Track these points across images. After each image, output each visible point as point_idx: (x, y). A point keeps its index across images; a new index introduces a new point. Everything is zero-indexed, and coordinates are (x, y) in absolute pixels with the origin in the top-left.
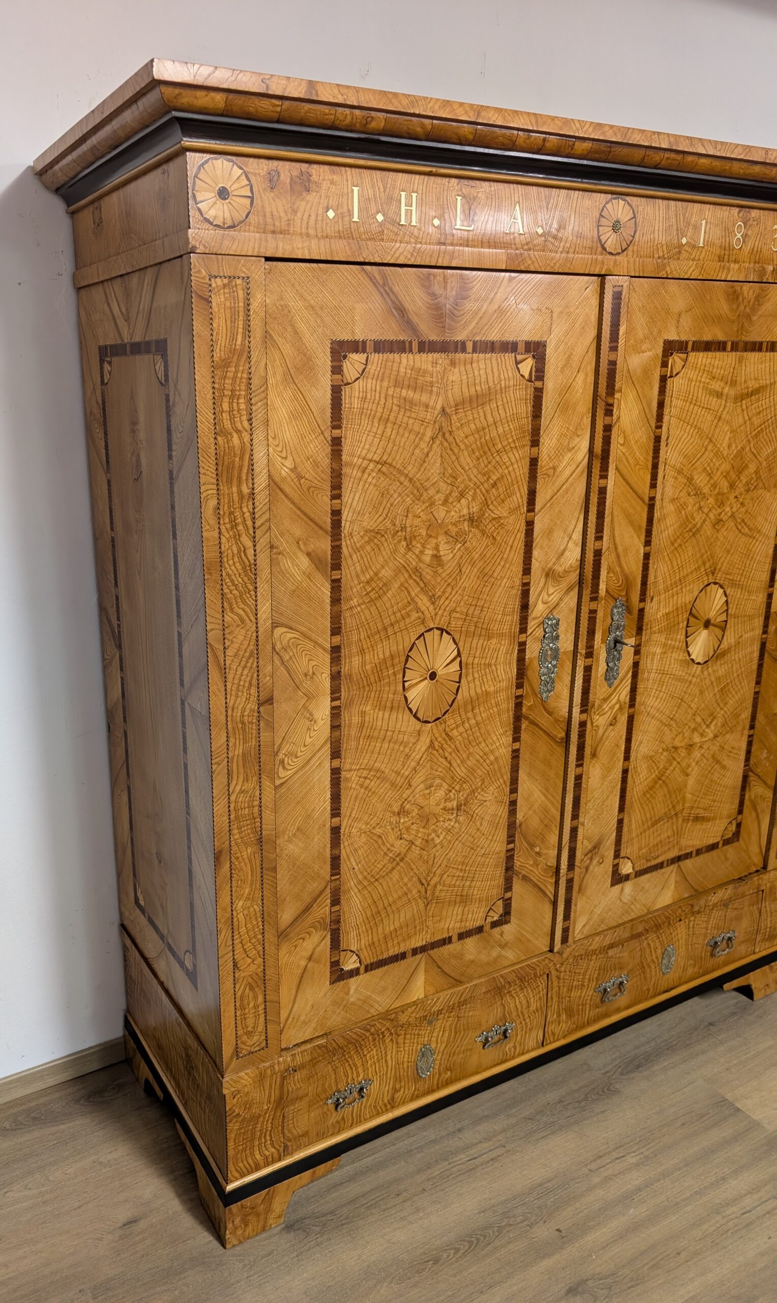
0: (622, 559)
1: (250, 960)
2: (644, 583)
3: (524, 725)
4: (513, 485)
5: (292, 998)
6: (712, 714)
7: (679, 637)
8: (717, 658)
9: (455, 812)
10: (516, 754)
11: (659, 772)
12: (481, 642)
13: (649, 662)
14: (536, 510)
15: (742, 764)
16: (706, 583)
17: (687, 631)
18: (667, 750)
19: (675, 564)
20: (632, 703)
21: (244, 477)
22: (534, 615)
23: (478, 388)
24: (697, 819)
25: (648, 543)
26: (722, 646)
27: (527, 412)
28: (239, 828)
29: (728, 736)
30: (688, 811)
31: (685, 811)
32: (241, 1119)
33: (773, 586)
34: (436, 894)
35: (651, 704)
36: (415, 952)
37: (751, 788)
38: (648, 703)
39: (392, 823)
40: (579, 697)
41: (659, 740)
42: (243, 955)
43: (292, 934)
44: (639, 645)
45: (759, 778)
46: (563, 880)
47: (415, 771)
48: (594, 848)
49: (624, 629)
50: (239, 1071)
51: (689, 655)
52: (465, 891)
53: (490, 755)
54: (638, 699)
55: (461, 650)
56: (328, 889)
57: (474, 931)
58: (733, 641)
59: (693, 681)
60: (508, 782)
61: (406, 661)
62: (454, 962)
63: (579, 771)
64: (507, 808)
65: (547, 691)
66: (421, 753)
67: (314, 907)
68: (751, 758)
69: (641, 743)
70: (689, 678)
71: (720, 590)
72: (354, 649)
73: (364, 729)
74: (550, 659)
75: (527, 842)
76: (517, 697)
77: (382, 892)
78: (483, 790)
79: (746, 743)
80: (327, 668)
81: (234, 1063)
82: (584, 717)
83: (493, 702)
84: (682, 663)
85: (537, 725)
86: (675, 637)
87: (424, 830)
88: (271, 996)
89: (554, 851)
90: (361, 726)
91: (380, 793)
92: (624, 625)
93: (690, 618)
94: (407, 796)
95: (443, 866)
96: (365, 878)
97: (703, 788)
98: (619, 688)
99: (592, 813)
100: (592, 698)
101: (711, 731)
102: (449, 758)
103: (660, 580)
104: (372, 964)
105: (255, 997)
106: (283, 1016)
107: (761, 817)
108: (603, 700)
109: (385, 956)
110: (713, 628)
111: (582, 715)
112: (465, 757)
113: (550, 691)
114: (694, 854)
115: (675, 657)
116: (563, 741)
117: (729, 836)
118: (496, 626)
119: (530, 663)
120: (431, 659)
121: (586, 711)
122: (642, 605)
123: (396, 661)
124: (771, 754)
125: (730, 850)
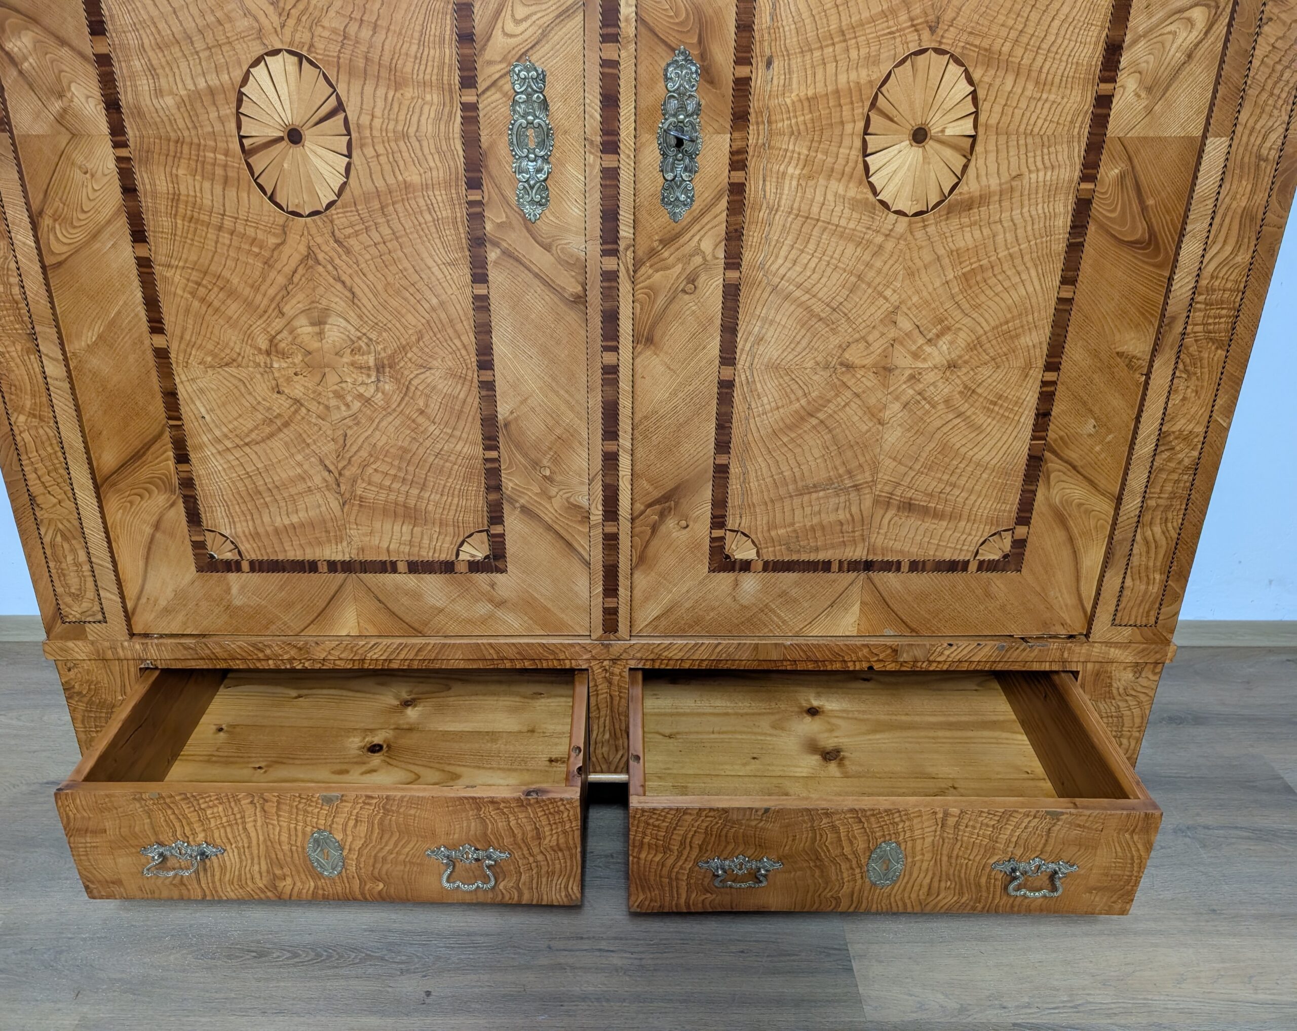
1: (55, 501)
2: (745, 27)
3: (493, 255)
5: (141, 571)
6: (941, 321)
7: (843, 151)
8: (950, 209)
9: (374, 374)
10: (482, 304)
11: (809, 403)
12: (381, 92)
13: (770, 187)
15: (1027, 433)
16: (914, 47)
17: (865, 142)
18: (826, 367)
20: (733, 261)
22: (489, 54)
24: (908, 507)
26: (963, 188)
29: (986, 371)
30: (887, 488)
31: (879, 486)
32: (86, 699)
33: (1113, 80)
34: (359, 493)
35: (782, 271)
36: (333, 566)
37: (1052, 483)
38: (774, 268)
39: (258, 365)
40: (595, 224)
41: (804, 343)
42: (42, 490)
43: (122, 485)
44: (743, 151)
45: (1074, 468)
46: (597, 534)
47: (286, 291)
48: (666, 498)
49: (697, 111)
50: (68, 638)
51: (875, 193)
52: (412, 502)
53: (428, 294)
54: (747, 256)
55: (344, 99)
56: (167, 437)
57: (437, 566)
58: (994, 183)
59: (890, 245)
60: (473, 349)
61: (240, 102)
62: (405, 600)
63: (609, 358)
64: (475, 390)
65: (532, 202)
66: (293, 264)
67: (149, 456)
68: (1052, 426)
69: (760, 340)
70: (879, 239)
71: (953, 67)
72: (137, 64)
73: (182, 206)
74: (532, 145)
75: (525, 455)
76: (471, 204)
77: (260, 465)
78: (421, 349)
79: (1036, 395)
80: (95, 90)
81: (59, 628)
82: (610, 263)
83: (421, 202)
84: (855, 204)
85: (517, 260)
86: (834, 149)
87: (320, 388)
88: (98, 557)
89: (582, 483)
90: (175, 198)
91: (230, 312)
92: (699, 105)
93: (874, 116)
94: (278, 328)
95: (364, 454)
96: (226, 436)
97: (924, 455)
98: (697, 227)
99: (655, 440)
100: (625, 232)
101: (940, 352)
102: (348, 282)
103: (788, 26)
104: (261, 562)
105: (73, 550)
106: (131, 591)
107: (1080, 543)
108: (661, 241)
109: (281, 557)
110: (937, 146)
111: (606, 260)
112: (380, 287)
113: (539, 204)
114: (905, 567)
115: (841, 191)
116: (580, 300)
117: (997, 558)
118: (409, 66)
119: (492, 145)
120: (287, 106)
121: (614, 253)
122: (743, 71)
123: (220, 99)
124: (1110, 431)
125: (998, 582)
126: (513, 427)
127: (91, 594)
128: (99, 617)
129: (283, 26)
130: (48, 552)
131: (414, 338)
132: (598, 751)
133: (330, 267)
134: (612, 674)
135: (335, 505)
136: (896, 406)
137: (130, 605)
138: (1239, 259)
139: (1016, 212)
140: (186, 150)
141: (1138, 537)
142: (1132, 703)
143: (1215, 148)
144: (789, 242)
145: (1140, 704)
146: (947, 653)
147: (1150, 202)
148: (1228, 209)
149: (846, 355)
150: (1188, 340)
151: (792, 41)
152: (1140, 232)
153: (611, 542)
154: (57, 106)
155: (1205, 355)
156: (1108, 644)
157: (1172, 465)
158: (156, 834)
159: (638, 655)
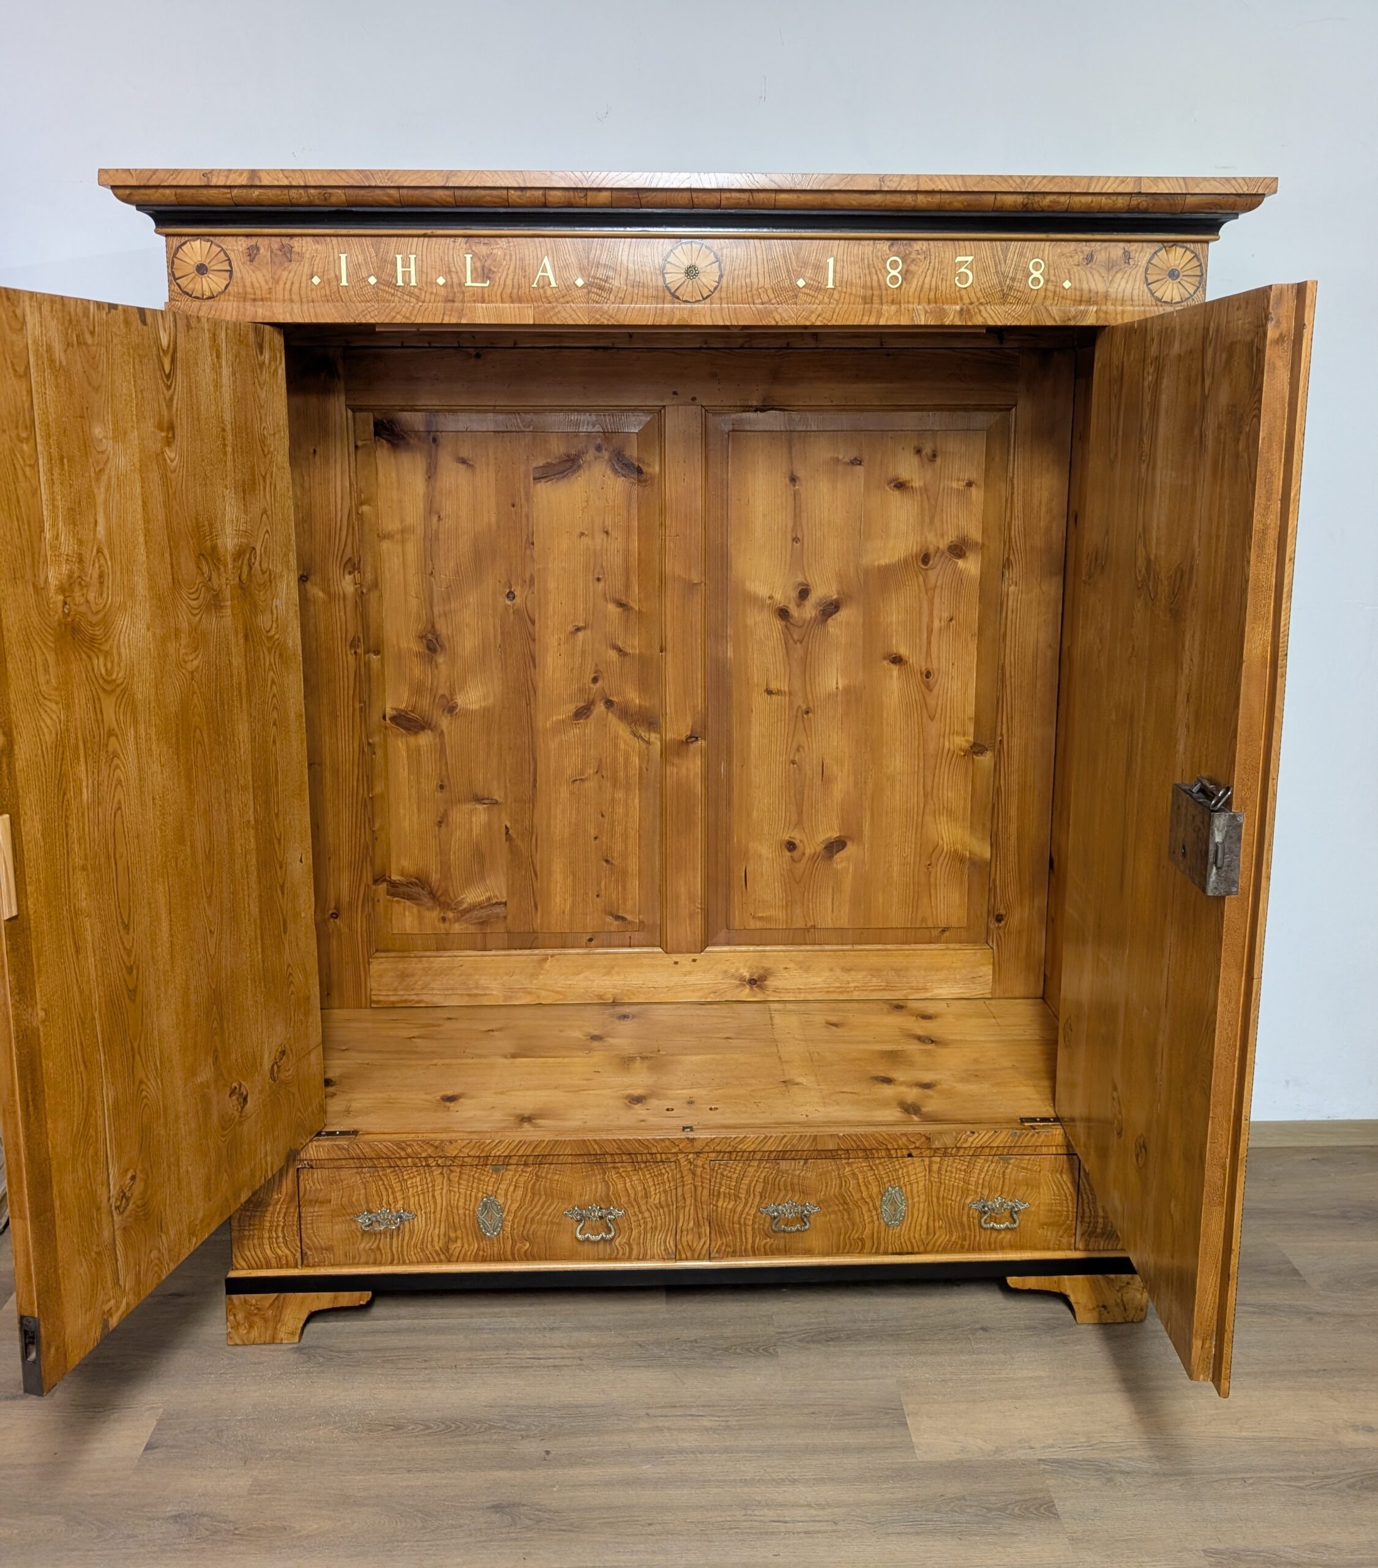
132: (684, 1239)
134: (696, 1166)
146: (970, 1139)
158: (367, 1203)
159: (718, 1148)
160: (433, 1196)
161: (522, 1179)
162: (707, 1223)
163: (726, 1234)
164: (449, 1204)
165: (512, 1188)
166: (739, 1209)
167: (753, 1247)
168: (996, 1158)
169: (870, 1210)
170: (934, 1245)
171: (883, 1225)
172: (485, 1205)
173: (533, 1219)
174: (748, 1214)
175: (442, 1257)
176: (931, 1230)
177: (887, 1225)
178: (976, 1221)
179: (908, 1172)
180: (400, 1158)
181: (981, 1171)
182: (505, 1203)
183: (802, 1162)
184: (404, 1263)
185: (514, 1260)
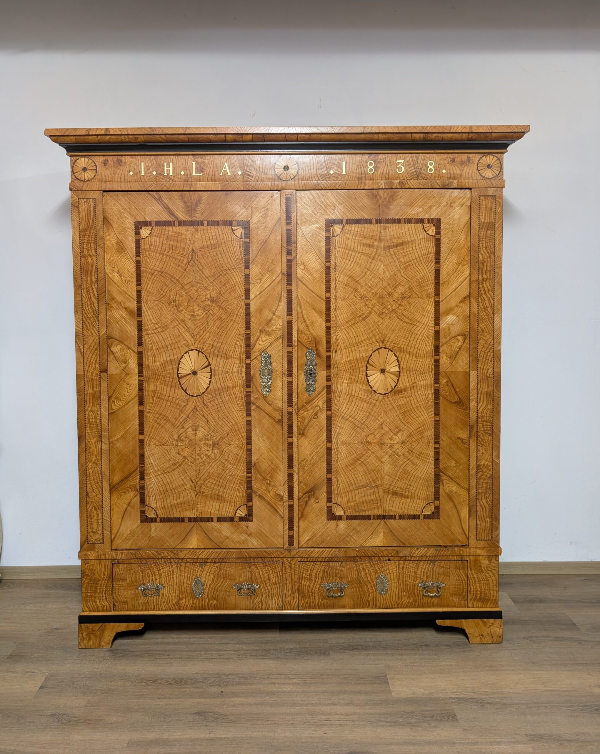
0: (310, 328)
1: (95, 495)
2: (328, 342)
3: (253, 407)
4: (235, 286)
5: (119, 523)
6: (397, 428)
7: (360, 376)
8: (395, 393)
9: (212, 447)
10: (249, 423)
11: (357, 455)
12: (222, 360)
13: (339, 386)
14: (251, 299)
15: (432, 466)
16: (378, 347)
17: (366, 373)
18: (362, 443)
19: (351, 334)
20: (329, 409)
21: (93, 274)
22: (254, 350)
23: (212, 242)
24: (395, 494)
25: (328, 320)
26: (398, 386)
27: (241, 253)
28: (90, 427)
29: (415, 444)
30: (387, 487)
31: (384, 486)
32: (89, 578)
33: (438, 355)
34: (202, 490)
35: (345, 412)
36: (190, 520)
37: (445, 484)
38: (342, 411)
39: (173, 445)
40: (286, 397)
41: (354, 435)
42: (91, 490)
43: (119, 489)
44: (330, 376)
45: (451, 478)
46: (286, 504)
47: (186, 420)
48: (310, 491)
49: (316, 365)
50: (88, 551)
51: (371, 388)
52: (220, 494)
53: (232, 420)
54: (333, 407)
55: (211, 362)
56: (138, 471)
57: (228, 519)
58: (408, 385)
59: (378, 404)
60: (245, 438)
61: (179, 364)
62: (215, 533)
63: (290, 440)
64: (245, 452)
65: (266, 391)
66: (189, 411)
67: (131, 478)
68: (440, 463)
69: (339, 434)
70: (374, 402)
71: (390, 352)
72: (150, 354)
73: (156, 394)
74: (266, 375)
75: (261, 475)
76: (247, 392)
77: (169, 481)
78: (228, 438)
79: (433, 453)
80: (136, 361)
81: (86, 546)
82: (290, 409)
83: (232, 392)
84: (365, 391)
85: (261, 409)
86: (357, 375)
87: (193, 453)
88: (106, 517)
89: (280, 485)
90: (155, 392)
91: (166, 427)
92: (316, 363)
93: (368, 366)
94: (182, 432)
95: (205, 475)
96: (159, 470)
97: (398, 474)
98: (317, 398)
99: (306, 469)
100: (295, 400)
101: (399, 438)
102: (206, 417)
103: (341, 342)
104: (164, 518)
105: (97, 514)
106: (114, 531)
107: (458, 507)
108: (306, 403)
109: (172, 516)
110: (389, 374)
111: (289, 408)
112: (216, 418)
113: (268, 392)
114: (397, 517)
115: (361, 387)
116: (280, 421)
117: (430, 513)
118: (231, 353)
119: (254, 374)
120: (193, 365)
121: (291, 406)
122: (328, 354)
123: (173, 363)
124: (461, 465)
125: (432, 523)
126: (257, 465)
127: (100, 532)
128: (101, 541)
129: (195, 343)
130: (88, 515)
131: (226, 435)
132: (286, 600)
133: (201, 412)
134: (292, 564)
135: (193, 495)
136: (387, 457)
137: (113, 537)
138: (489, 407)
139: (416, 393)
140: (161, 377)
141: (478, 504)
142: (491, 574)
143: (473, 374)
144: (346, 402)
145: (494, 574)
146: (417, 552)
147: (457, 390)
148: (482, 391)
149: (368, 439)
150: (479, 433)
151: (342, 346)
152: (456, 399)
153: (291, 508)
154: (124, 365)
155: (486, 438)
156: (476, 548)
157: (484, 477)
158: (143, 580)
159: (302, 555)
160: (173, 577)
161: (213, 570)
162: (297, 592)
163: (306, 598)
164: (180, 581)
165: (208, 574)
166: (312, 585)
167: (318, 604)
168: (429, 562)
169: (372, 587)
170: (402, 604)
171: (378, 594)
172: (196, 582)
173: (217, 589)
174: (316, 588)
175: (176, 607)
176: (400, 597)
177: (380, 594)
178: (421, 593)
179: (389, 568)
180: (158, 559)
181: (422, 568)
182: (205, 581)
183: (340, 563)
184: (159, 610)
185: (209, 609)
